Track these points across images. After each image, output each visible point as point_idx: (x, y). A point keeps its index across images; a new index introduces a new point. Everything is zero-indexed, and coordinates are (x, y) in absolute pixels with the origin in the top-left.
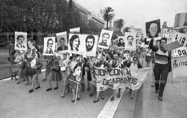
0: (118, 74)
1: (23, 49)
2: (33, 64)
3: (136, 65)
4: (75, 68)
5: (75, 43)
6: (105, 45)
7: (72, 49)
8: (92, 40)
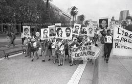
0: (84, 49)
1: (28, 36)
2: (35, 45)
3: (94, 44)
4: (61, 46)
5: (60, 32)
6: (77, 33)
7: (58, 36)
8: (69, 30)
